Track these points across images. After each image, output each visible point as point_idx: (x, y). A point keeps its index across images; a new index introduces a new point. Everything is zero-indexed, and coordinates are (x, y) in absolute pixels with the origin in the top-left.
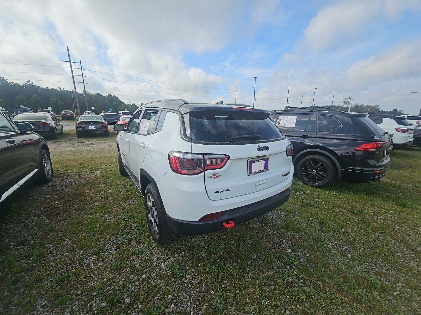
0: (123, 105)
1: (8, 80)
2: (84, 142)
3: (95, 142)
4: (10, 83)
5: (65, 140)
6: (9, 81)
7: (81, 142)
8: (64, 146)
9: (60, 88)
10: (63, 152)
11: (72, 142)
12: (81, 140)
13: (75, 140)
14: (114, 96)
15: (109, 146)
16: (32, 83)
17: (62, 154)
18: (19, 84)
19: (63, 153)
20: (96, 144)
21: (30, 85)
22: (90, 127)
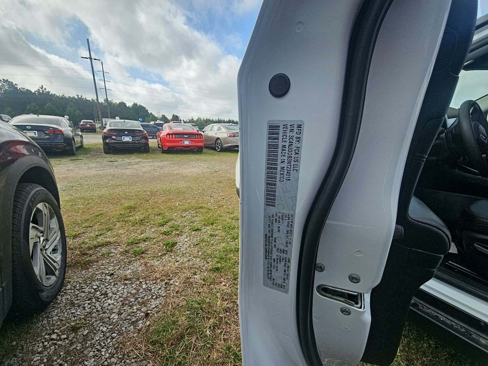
0: (151, 116)
1: (17, 85)
2: (117, 161)
3: (134, 161)
4: (20, 88)
5: (87, 157)
6: (19, 87)
7: (112, 160)
8: (86, 167)
9: (78, 96)
10: (87, 179)
11: (98, 160)
12: (111, 158)
13: (102, 157)
14: (140, 106)
15: (162, 168)
16: (45, 89)
17: (85, 183)
18: (30, 90)
19: (87, 181)
20: (137, 164)
21: (43, 91)
22: (124, 138)
